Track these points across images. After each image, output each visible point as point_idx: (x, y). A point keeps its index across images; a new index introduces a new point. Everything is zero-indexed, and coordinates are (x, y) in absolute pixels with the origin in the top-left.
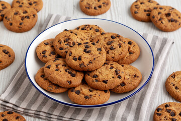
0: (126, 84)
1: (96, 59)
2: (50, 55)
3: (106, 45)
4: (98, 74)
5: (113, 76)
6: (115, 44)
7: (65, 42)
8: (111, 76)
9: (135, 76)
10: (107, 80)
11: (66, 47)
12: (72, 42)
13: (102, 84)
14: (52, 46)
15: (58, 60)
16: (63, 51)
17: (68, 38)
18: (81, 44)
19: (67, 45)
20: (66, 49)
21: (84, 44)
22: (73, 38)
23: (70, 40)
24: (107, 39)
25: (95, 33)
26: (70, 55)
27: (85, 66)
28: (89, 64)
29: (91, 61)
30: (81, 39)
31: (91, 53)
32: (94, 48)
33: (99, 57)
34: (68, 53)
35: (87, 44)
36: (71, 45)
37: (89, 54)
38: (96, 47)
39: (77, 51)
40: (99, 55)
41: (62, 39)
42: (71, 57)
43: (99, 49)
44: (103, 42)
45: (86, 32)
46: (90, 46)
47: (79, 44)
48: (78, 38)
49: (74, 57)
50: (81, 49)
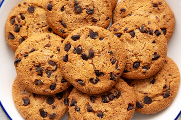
0: (165, 27)
1: (113, 51)
2: (54, 108)
3: (78, 16)
4: (134, 59)
5: (151, 41)
7: (41, 75)
8: (149, 44)
9: (155, 6)
10: (155, 53)
11: (52, 78)
12: (48, 66)
13: (158, 65)
14: (35, 96)
15: (76, 103)
16: (59, 86)
17: (37, 67)
18: (67, 56)
19: (50, 74)
20: (56, 81)
21: (69, 53)
22: (40, 60)
23: (41, 65)
24: (67, 8)
25: (35, 15)
26: (84, 85)
27: (118, 74)
28: (117, 65)
29: (112, 61)
30: (46, 46)
31: (97, 52)
32: (85, 42)
33: (109, 44)
34: (76, 84)
35: (72, 48)
36: (54, 68)
37: (97, 57)
38: (86, 38)
39: (80, 70)
40: (105, 42)
41: (35, 78)
42: (89, 85)
43: (93, 35)
44: (70, 18)
45: (27, 29)
46: (80, 46)
47: (66, 59)
48: (42, 51)
49: (91, 80)
50: (80, 62)
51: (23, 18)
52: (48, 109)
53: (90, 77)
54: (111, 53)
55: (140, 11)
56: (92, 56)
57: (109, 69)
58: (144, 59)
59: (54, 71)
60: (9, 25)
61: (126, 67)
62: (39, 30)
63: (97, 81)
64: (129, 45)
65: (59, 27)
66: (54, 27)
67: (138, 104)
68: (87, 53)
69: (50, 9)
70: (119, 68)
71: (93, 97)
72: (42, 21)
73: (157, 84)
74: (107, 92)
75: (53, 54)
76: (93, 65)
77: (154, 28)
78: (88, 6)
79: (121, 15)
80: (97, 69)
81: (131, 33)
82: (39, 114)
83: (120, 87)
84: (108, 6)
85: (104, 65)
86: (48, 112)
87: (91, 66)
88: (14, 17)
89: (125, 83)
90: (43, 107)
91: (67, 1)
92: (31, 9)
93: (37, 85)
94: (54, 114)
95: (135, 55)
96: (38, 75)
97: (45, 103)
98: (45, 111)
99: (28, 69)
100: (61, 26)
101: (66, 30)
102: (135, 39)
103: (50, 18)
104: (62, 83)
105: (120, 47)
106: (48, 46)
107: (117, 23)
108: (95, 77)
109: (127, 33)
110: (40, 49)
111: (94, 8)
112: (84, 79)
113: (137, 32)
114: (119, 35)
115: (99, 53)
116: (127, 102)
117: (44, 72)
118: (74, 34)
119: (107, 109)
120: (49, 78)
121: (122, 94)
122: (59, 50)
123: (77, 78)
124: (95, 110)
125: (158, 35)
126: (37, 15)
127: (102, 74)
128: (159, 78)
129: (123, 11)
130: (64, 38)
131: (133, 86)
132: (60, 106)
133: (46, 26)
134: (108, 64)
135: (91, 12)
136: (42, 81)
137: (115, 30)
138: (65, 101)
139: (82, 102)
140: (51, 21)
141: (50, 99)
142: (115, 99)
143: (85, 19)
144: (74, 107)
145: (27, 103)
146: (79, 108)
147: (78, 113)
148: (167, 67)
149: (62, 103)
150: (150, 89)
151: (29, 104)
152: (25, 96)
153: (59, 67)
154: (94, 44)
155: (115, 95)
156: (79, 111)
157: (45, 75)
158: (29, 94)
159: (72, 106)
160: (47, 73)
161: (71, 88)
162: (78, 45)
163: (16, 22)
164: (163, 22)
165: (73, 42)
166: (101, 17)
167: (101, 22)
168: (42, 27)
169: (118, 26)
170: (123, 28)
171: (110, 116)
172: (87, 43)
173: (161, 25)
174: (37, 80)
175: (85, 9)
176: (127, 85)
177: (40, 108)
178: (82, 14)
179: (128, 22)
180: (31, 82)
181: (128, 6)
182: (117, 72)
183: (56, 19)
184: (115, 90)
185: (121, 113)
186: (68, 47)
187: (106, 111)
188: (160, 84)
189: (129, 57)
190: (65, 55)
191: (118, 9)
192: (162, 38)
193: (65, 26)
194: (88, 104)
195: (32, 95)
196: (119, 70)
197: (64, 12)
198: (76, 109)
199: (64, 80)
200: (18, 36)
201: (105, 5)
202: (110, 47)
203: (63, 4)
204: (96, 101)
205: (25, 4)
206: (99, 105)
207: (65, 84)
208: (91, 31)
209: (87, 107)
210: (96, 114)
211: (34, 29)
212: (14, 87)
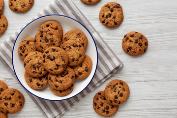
2: (42, 82)
3: (47, 43)
4: (72, 58)
6: (49, 37)
7: (35, 69)
8: (77, 51)
9: (78, 35)
10: (80, 54)
11: (40, 70)
12: (37, 65)
14: (34, 78)
16: (43, 72)
17: (33, 66)
20: (42, 70)
21: (45, 59)
22: (34, 63)
23: (35, 65)
24: (42, 41)
25: (30, 45)
26: (52, 71)
27: (66, 65)
28: (65, 61)
29: (62, 60)
30: (36, 57)
31: (56, 57)
34: (49, 71)
35: (46, 57)
36: (40, 65)
37: (56, 59)
38: (51, 52)
39: (50, 65)
40: (59, 52)
41: (33, 70)
43: (54, 50)
44: (44, 44)
45: (27, 51)
46: (49, 55)
47: (44, 61)
48: (34, 59)
49: (55, 68)
50: (50, 62)
51: (25, 47)
52: (40, 82)
54: (62, 57)
55: (73, 38)
56: (54, 59)
57: (62, 63)
58: (76, 57)
59: (40, 67)
60: (20, 50)
61: (69, 61)
62: (32, 51)
63: (58, 69)
64: (69, 52)
65: (40, 49)
66: (38, 49)
67: (76, 76)
68: (52, 58)
69: (35, 41)
71: (57, 75)
72: (33, 47)
73: (83, 66)
74: (63, 72)
75: (39, 60)
77: (78, 44)
79: (65, 40)
80: (57, 64)
82: (37, 85)
83: (68, 70)
85: (60, 62)
86: (40, 84)
87: (54, 63)
88: (21, 47)
89: (70, 68)
91: (42, 38)
92: (28, 43)
93: (34, 73)
94: (43, 84)
95: (72, 56)
97: (38, 80)
102: (71, 49)
103: (36, 45)
105: (65, 54)
108: (56, 67)
109: (68, 47)
111: (53, 39)
112: (52, 68)
113: (72, 46)
114: (65, 49)
116: (71, 75)
118: (46, 51)
121: (69, 73)
122: (41, 58)
123: (50, 68)
124: (59, 80)
125: (80, 47)
127: (59, 65)
128: (83, 64)
129: (65, 38)
130: (43, 53)
131: (73, 69)
132: (45, 81)
133: (35, 48)
135: (52, 41)
136: (36, 71)
137: (63, 47)
138: (46, 78)
139: (53, 78)
141: (40, 78)
142: (66, 75)
143: (50, 44)
145: (31, 81)
146: (52, 80)
147: (52, 82)
148: (86, 59)
150: (80, 69)
152: (30, 78)
153: (42, 65)
154: (54, 54)
155: (66, 73)
157: (37, 69)
158: (32, 77)
159: (49, 80)
161: (48, 73)
163: (22, 49)
164: (82, 41)
165: (46, 54)
166: (57, 42)
167: (57, 44)
168: (33, 49)
169: (64, 45)
170: (66, 46)
171: (65, 82)
172: (52, 54)
173: (81, 42)
175: (49, 40)
177: (37, 82)
178: (49, 42)
179: (68, 43)
180: (32, 72)
181: (67, 36)
183: (38, 46)
184: (66, 71)
185: (69, 80)
186: (44, 56)
187: (63, 80)
188: (84, 66)
189: (69, 57)
191: (64, 37)
192: (82, 47)
193: (42, 48)
194: (56, 78)
196: (66, 63)
199: (45, 70)
200: (24, 54)
201: (58, 37)
202: (61, 54)
203: (40, 39)
205: (25, 41)
206: (60, 78)
209: (55, 80)
210: (59, 82)
211: (30, 51)
212: (25, 76)
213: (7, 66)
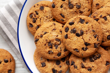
1: (95, 30)
2: (60, 67)
3: (71, 10)
4: (108, 34)
6: (75, 1)
7: (52, 48)
11: (59, 49)
12: (55, 41)
15: (74, 63)
16: (63, 53)
17: (49, 43)
18: (67, 35)
19: (57, 47)
20: (61, 50)
21: (68, 33)
22: (51, 38)
23: (51, 42)
24: (64, 6)
25: (44, 11)
26: (78, 52)
27: (99, 44)
28: (98, 38)
29: (94, 36)
30: (53, 30)
31: (85, 31)
32: (78, 25)
33: (92, 25)
34: (73, 52)
35: (70, 30)
36: (59, 43)
37: (85, 34)
38: (78, 23)
39: (75, 43)
40: (90, 24)
41: (48, 49)
42: (81, 52)
43: (82, 21)
44: (66, 11)
45: (40, 20)
46: (74, 28)
47: (66, 37)
48: (51, 33)
50: (75, 38)
51: (37, 14)
52: (57, 68)
53: (82, 47)
56: (82, 33)
57: (93, 41)
59: (59, 44)
60: (29, 18)
61: (103, 39)
62: (47, 21)
63: (86, 49)
64: (104, 25)
66: (57, 18)
68: (79, 32)
70: (99, 40)
71: (84, 59)
72: (49, 15)
74: (93, 55)
75: (58, 34)
76: (83, 39)
78: (77, 4)
79: (97, 8)
80: (86, 42)
81: (105, 18)
82: (52, 71)
83: (100, 51)
84: (89, 3)
85: (90, 39)
86: (57, 70)
87: (82, 40)
88: (32, 14)
89: (103, 49)
90: (54, 67)
91: (64, 2)
92: (42, 8)
93: (49, 54)
94: (61, 71)
95: (108, 31)
96: (50, 48)
97: (55, 65)
98: (55, 69)
99: (44, 44)
100: (61, 17)
101: (64, 19)
102: (107, 21)
103: (54, 13)
104: (64, 51)
105: (99, 27)
106: (54, 29)
107: (95, 13)
108: (85, 47)
109: (102, 18)
110: (50, 32)
111: (80, 4)
112: (78, 48)
113: (108, 17)
114: (97, 20)
115: (87, 31)
116: (105, 60)
117: (53, 46)
118: (70, 21)
119: (93, 66)
120: (56, 49)
121: (101, 56)
122: (61, 32)
123: (74, 48)
124: (86, 67)
126: (46, 11)
127: (89, 44)
129: (97, 5)
130: (64, 24)
132: (64, 66)
133: (52, 17)
134: (92, 38)
135: (79, 7)
136: (52, 51)
137: (94, 17)
138: (66, 62)
139: (78, 62)
140: (55, 15)
141: (58, 62)
142: (98, 59)
143: (76, 11)
144: (73, 66)
145: (44, 65)
146: (77, 66)
147: (76, 69)
149: (65, 64)
151: (45, 65)
152: (42, 61)
153: (62, 42)
154: (83, 27)
155: (97, 56)
156: (76, 68)
157: (54, 48)
158: (45, 60)
159: (71, 65)
160: (55, 46)
161: (70, 54)
162: (73, 28)
163: (34, 16)
165: (70, 26)
166: (85, 9)
167: (85, 13)
168: (49, 18)
169: (96, 14)
170: (99, 16)
171: (96, 70)
172: (78, 26)
174: (49, 51)
175: (75, 5)
176: (104, 50)
177: (52, 68)
178: (74, 8)
179: (102, 11)
180: (46, 52)
181: (101, 1)
182: (98, 42)
183: (58, 13)
184: (97, 54)
185: (102, 67)
187: (93, 67)
189: (104, 33)
190: (65, 35)
193: (63, 17)
194: (82, 63)
195: (46, 60)
196: (99, 41)
197: (63, 8)
198: (74, 67)
200: (35, 25)
201: (87, 2)
202: (93, 27)
203: (62, 3)
204: (87, 61)
205: (38, 5)
206: (89, 63)
207: (67, 52)
208: (81, 19)
209: (81, 65)
210: (87, 69)
211: (45, 20)
212: (35, 56)
213: (8, 40)
